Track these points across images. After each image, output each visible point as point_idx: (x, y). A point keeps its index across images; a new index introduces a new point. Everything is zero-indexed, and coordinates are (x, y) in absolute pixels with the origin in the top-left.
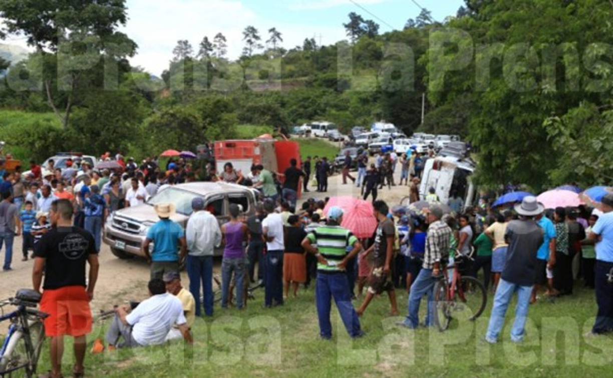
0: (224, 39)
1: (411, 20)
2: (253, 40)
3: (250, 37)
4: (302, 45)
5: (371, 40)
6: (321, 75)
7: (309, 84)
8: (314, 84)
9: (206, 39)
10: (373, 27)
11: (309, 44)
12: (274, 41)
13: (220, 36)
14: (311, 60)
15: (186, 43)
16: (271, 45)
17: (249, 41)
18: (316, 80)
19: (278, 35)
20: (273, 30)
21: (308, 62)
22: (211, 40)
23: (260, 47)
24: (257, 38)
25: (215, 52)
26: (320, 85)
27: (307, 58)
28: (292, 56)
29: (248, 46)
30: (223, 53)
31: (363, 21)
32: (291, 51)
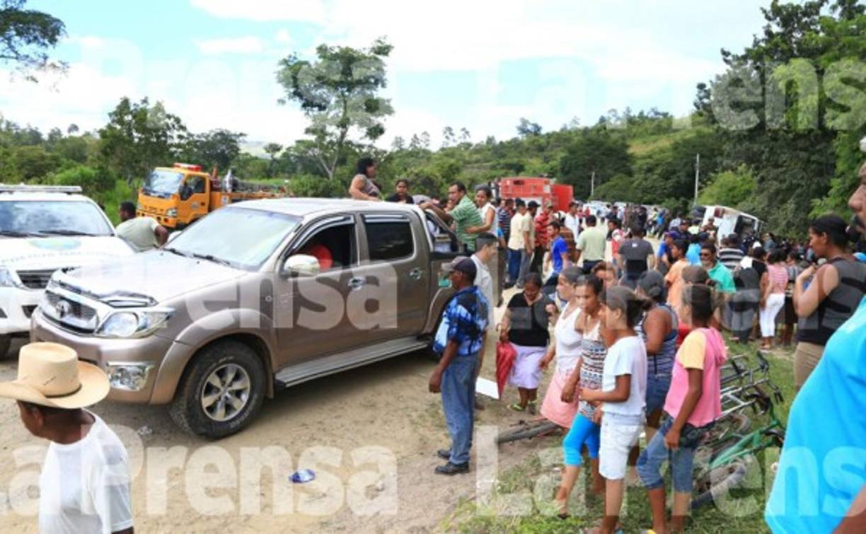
0: (428, 135)
1: (566, 125)
2: (450, 136)
3: (448, 134)
4: (485, 140)
5: (536, 138)
6: (502, 161)
7: (493, 167)
8: (498, 167)
9: (415, 137)
10: (538, 128)
11: (490, 140)
12: (465, 138)
13: (425, 133)
14: (492, 151)
15: (401, 139)
16: (463, 140)
17: (447, 137)
18: (499, 164)
19: (467, 133)
20: (464, 129)
21: (490, 153)
22: (419, 136)
23: (454, 141)
24: (452, 134)
25: (422, 145)
26: (503, 168)
27: (489, 150)
28: (478, 148)
29: (445, 140)
30: (427, 145)
31: (529, 123)
32: (477, 145)
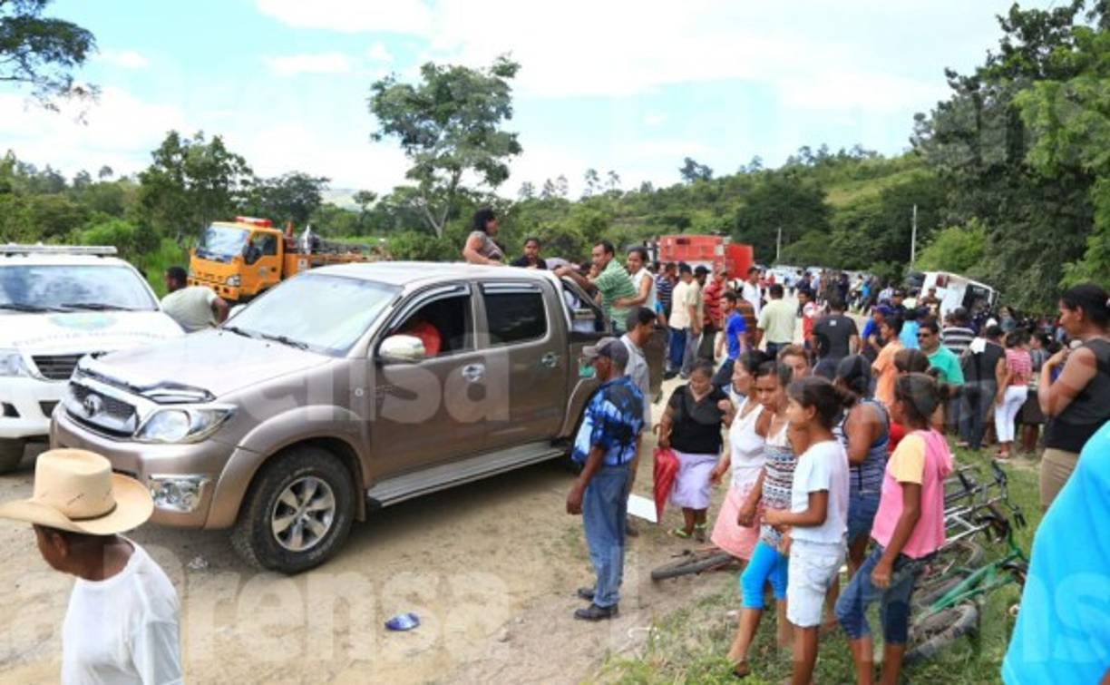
0: (566, 180)
1: (743, 167)
2: (593, 181)
3: (591, 179)
4: (639, 187)
5: (706, 184)
6: (662, 214)
7: (650, 222)
8: (657, 222)
9: (549, 181)
10: (708, 171)
11: (646, 187)
12: (613, 183)
13: (561, 178)
14: (649, 201)
15: (530, 185)
16: (610, 187)
17: (590, 183)
18: (656, 218)
19: (616, 177)
20: (611, 173)
21: (645, 204)
22: (554, 182)
23: (599, 188)
24: (596, 179)
25: (557, 193)
26: (661, 223)
27: (644, 199)
28: (630, 196)
29: (589, 187)
30: (564, 193)
31: (697, 165)
32: (629, 193)
